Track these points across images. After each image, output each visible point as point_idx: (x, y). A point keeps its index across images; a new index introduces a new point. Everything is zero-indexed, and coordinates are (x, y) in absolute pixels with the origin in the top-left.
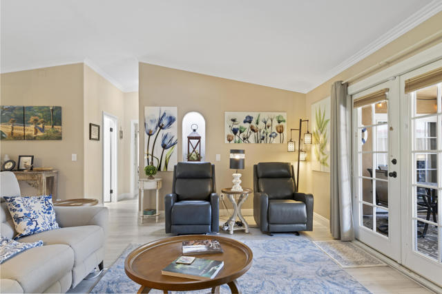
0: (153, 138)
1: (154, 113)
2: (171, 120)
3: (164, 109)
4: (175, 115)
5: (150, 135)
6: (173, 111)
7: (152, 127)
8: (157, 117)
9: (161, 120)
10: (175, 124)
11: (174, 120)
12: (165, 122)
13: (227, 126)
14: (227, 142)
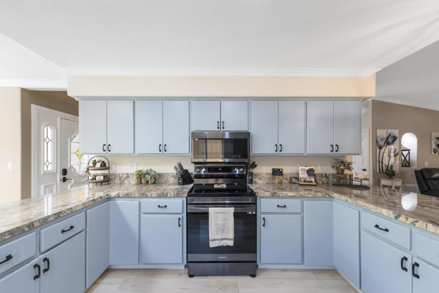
0: (382, 150)
1: (382, 133)
2: (395, 138)
3: (389, 131)
4: (397, 135)
5: (380, 148)
6: (396, 132)
7: (382, 143)
8: (385, 136)
9: (387, 138)
10: (397, 141)
11: (397, 138)
12: (390, 140)
13: (433, 143)
14: (433, 153)
